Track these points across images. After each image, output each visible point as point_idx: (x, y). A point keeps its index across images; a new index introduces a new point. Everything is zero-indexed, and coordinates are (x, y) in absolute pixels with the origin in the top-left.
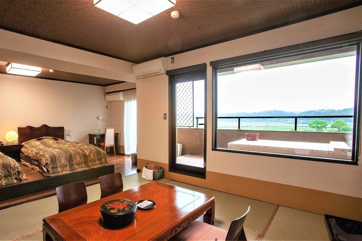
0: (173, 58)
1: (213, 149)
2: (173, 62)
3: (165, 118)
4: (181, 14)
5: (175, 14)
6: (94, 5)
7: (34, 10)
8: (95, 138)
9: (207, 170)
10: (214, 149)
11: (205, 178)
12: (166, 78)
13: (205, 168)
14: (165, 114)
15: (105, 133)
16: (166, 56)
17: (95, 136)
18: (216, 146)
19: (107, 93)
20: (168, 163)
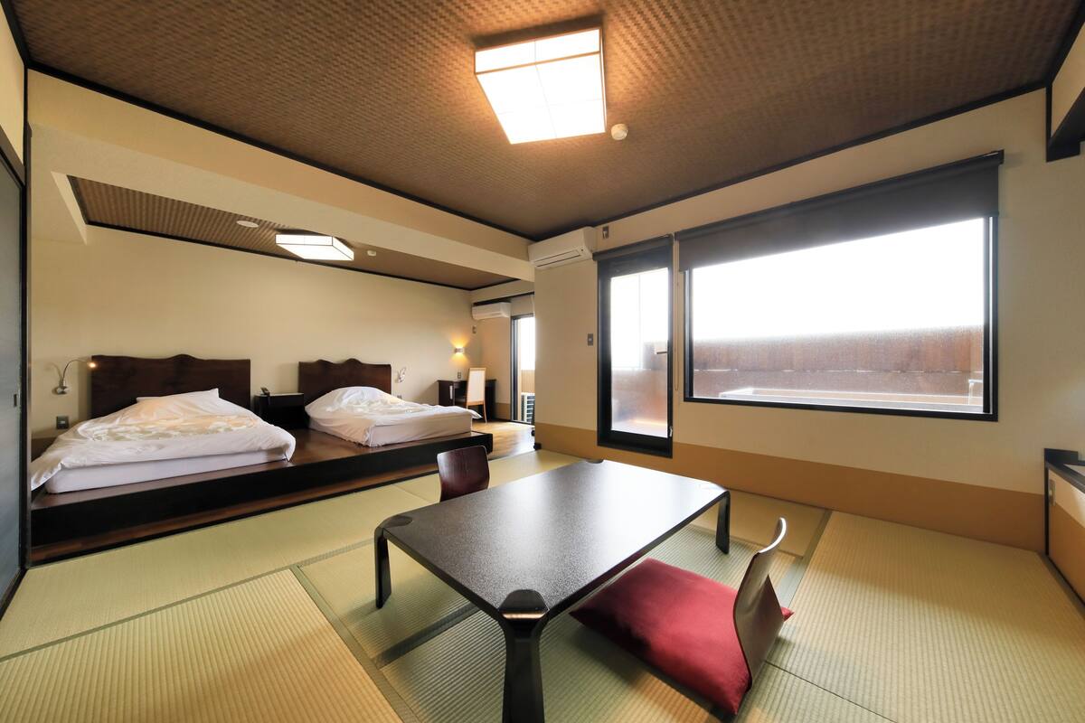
0: (606, 229)
1: (686, 400)
2: (607, 235)
3: (590, 343)
4: (630, 130)
5: (619, 132)
6: (475, 74)
7: (338, 61)
8: (451, 388)
9: (675, 440)
10: (689, 398)
11: (671, 457)
12: (594, 266)
13: (670, 439)
14: (590, 336)
15: (468, 377)
16: (594, 224)
17: (451, 383)
18: (691, 393)
19: (477, 304)
20: (596, 429)
